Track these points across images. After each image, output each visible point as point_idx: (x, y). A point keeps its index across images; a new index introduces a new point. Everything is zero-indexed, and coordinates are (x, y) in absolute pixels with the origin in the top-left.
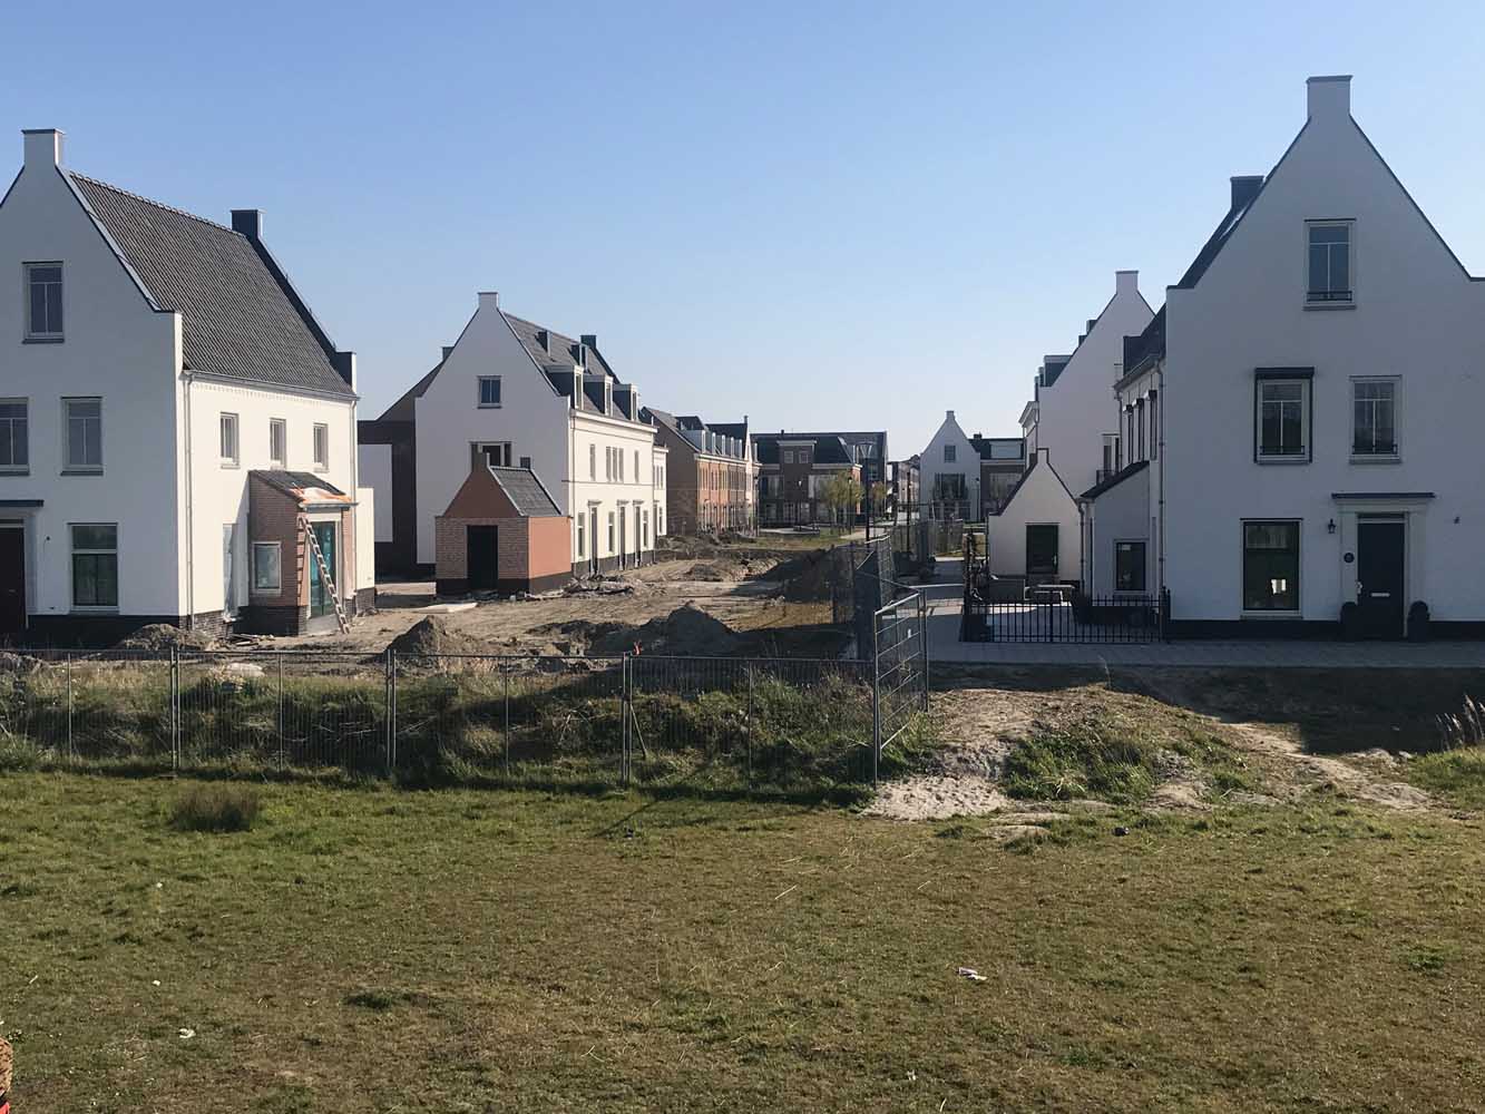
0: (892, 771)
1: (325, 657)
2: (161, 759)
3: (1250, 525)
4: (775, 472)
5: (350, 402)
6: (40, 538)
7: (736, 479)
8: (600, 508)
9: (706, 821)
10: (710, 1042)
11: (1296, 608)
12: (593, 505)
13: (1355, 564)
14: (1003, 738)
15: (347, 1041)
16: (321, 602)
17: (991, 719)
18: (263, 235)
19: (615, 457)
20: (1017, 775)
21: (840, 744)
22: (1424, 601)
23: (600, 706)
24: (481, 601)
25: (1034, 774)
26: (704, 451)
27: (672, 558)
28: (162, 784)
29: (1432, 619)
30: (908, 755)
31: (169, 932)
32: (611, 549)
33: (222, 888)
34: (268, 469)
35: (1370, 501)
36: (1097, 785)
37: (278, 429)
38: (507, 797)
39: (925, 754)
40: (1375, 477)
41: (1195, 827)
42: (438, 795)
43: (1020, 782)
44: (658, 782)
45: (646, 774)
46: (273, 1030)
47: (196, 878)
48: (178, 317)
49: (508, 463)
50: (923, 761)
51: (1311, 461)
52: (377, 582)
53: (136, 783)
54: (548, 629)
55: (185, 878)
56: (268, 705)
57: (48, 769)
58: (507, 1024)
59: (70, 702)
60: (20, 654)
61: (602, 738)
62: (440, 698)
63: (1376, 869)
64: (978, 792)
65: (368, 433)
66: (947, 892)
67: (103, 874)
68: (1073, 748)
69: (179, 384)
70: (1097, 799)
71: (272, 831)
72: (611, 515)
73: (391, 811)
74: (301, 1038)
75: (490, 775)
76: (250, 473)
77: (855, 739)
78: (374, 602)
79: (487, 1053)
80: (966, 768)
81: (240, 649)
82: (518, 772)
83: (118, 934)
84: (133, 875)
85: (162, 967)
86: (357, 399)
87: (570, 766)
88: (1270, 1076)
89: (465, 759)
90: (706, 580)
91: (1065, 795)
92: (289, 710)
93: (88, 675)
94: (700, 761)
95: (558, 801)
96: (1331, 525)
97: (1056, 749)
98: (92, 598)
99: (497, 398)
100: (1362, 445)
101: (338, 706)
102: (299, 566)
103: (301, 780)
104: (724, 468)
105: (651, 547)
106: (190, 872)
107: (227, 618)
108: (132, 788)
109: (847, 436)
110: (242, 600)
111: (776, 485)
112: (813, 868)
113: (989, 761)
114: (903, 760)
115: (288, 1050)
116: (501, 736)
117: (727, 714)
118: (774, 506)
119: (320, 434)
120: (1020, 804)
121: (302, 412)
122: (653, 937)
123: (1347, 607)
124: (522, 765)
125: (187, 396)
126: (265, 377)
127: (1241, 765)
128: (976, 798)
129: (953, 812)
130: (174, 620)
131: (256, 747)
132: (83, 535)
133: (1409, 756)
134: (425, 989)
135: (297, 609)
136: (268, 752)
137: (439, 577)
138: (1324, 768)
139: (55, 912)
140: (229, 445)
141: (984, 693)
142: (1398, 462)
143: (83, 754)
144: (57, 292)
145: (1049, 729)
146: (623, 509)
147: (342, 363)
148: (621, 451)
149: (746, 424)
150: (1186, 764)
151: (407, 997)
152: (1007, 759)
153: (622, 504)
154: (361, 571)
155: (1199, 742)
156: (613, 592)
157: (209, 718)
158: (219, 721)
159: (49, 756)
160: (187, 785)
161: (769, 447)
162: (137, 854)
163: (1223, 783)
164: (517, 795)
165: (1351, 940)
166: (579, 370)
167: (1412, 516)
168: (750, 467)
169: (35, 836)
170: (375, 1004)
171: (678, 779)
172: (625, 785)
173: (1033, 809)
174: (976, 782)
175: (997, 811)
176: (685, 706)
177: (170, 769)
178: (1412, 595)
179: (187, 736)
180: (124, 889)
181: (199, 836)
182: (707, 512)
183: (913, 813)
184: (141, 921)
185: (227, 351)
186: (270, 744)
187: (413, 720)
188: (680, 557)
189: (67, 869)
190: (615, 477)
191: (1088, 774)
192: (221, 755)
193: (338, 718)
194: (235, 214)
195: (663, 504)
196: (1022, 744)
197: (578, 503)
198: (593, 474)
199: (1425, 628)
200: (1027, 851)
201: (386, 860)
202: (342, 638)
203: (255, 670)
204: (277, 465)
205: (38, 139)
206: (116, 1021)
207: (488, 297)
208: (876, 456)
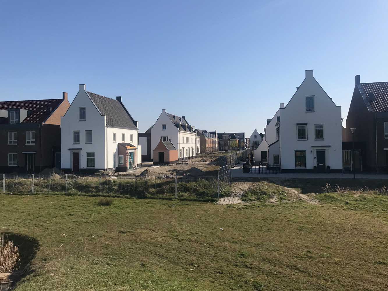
0: (222, 196)
1: (129, 176)
2: (98, 194)
3: (296, 152)
4: (222, 141)
5: (137, 130)
6: (81, 155)
7: (214, 142)
8: (185, 148)
9: (187, 205)
10: (175, 239)
11: (305, 167)
12: (183, 148)
13: (316, 159)
14: (243, 190)
15: (118, 238)
16: (131, 166)
17: (242, 187)
18: (122, 101)
19: (188, 139)
20: (244, 197)
21: (214, 191)
22: (329, 166)
23: (173, 185)
24: (161, 166)
25: (247, 197)
26: (207, 137)
27: (199, 157)
28: (98, 198)
29: (330, 169)
30: (225, 193)
31: (93, 222)
32: (187, 156)
33: (103, 214)
34: (121, 142)
35: (319, 147)
36: (258, 199)
37: (123, 136)
38: (155, 200)
39: (228, 193)
40: (320, 143)
41: (272, 206)
42: (144, 200)
43: (244, 198)
44: (181, 198)
45: (179, 197)
46: (106, 236)
47: (100, 213)
48: (105, 117)
49: (167, 141)
50: (228, 194)
51: (307, 140)
52: (142, 162)
53: (93, 198)
54: (170, 171)
55: (98, 213)
56: (117, 184)
57: (79, 195)
58: (142, 236)
59: (84, 183)
60: (76, 175)
61: (172, 190)
62: (146, 183)
63: (301, 213)
64: (236, 200)
65: (141, 135)
66: (224, 216)
67: (85, 212)
68: (255, 192)
69: (105, 128)
70: (257, 201)
71: (114, 205)
72: (187, 150)
73: (135, 203)
74: (110, 237)
75: (153, 197)
76: (118, 143)
77: (216, 190)
78: (140, 166)
79: (139, 240)
80: (235, 196)
81: (115, 175)
82: (158, 196)
83: (86, 221)
84: (90, 213)
85: (91, 227)
86: (138, 130)
87: (167, 195)
88: (263, 245)
89: (149, 194)
90: (204, 162)
91: (252, 200)
92: (120, 186)
93: (87, 179)
94: (190, 194)
95: (164, 201)
96: (311, 152)
97: (252, 192)
98: (90, 166)
99: (165, 129)
100: (317, 137)
101: (128, 185)
102: (127, 160)
103: (121, 197)
104: (211, 140)
105: (195, 155)
106: (99, 212)
107: (114, 169)
108: (93, 199)
109: (235, 133)
110: (117, 166)
111: (222, 143)
112: (203, 212)
113: (240, 195)
114: (224, 194)
115: (108, 239)
116: (155, 190)
117: (195, 186)
118: (221, 147)
119: (131, 136)
120: (244, 202)
121: (128, 132)
122: (172, 223)
123: (315, 167)
124: (159, 195)
125: (107, 130)
126: (121, 126)
127: (286, 195)
128: (236, 201)
129: (231, 203)
130: (104, 170)
131: (114, 191)
132: (89, 154)
133: (318, 194)
134: (132, 230)
135: (126, 168)
136: (116, 192)
137: (154, 161)
138: (301, 196)
139: (76, 218)
140: (114, 138)
141: (243, 183)
142: (324, 140)
143: (85, 193)
144: (85, 112)
145: (251, 189)
146: (189, 148)
147: (135, 123)
148: (189, 138)
149: (216, 132)
150: (275, 195)
151: (129, 232)
152: (243, 194)
153: (189, 147)
154: (139, 160)
155: (279, 191)
156: (185, 164)
157: (107, 186)
158: (108, 187)
159: (80, 193)
160: (101, 198)
161: (220, 136)
162: (91, 209)
163: (281, 199)
164: (157, 200)
165: (290, 225)
166: (180, 123)
167: (327, 150)
168: (217, 140)
169: (75, 206)
170: (123, 233)
171: (185, 197)
172: (176, 198)
173: (246, 203)
174: (237, 198)
175: (239, 203)
176: (188, 185)
177: (100, 195)
178: (327, 165)
179: (103, 190)
180: (88, 214)
181: (102, 206)
182: (208, 148)
183: (224, 203)
184: (90, 220)
185: (114, 122)
186: (117, 191)
187: (141, 187)
188: (201, 157)
189: (79, 211)
190: (188, 142)
191: (257, 197)
192: (108, 193)
193: (128, 186)
194: (117, 97)
195: (199, 147)
196: (246, 191)
197: (180, 147)
198: (183, 142)
199: (329, 171)
200: (241, 210)
201: (132, 211)
202: (134, 172)
203: (116, 178)
204: (123, 142)
205: (82, 86)
206: (82, 235)
207: (164, 110)
208: (242, 137)
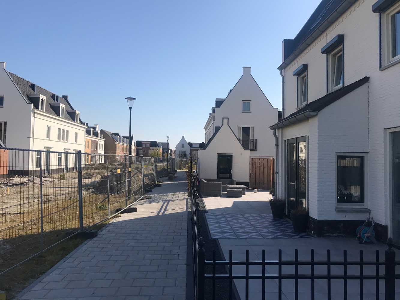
4: (140, 149)
12: (48, 148)
19: (64, 133)
26: (118, 141)
72: (59, 153)
111: (141, 152)
148: (67, 132)
149: (132, 137)
153: (66, 150)
168: (134, 147)
190: (63, 139)
197: (37, 147)
198: (48, 137)
208: (166, 148)
